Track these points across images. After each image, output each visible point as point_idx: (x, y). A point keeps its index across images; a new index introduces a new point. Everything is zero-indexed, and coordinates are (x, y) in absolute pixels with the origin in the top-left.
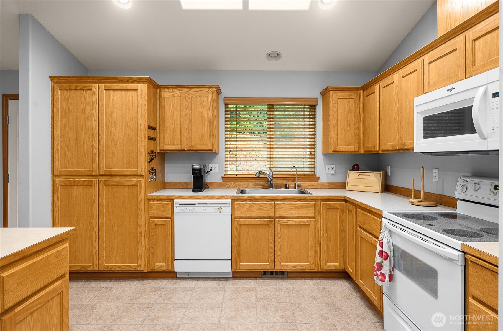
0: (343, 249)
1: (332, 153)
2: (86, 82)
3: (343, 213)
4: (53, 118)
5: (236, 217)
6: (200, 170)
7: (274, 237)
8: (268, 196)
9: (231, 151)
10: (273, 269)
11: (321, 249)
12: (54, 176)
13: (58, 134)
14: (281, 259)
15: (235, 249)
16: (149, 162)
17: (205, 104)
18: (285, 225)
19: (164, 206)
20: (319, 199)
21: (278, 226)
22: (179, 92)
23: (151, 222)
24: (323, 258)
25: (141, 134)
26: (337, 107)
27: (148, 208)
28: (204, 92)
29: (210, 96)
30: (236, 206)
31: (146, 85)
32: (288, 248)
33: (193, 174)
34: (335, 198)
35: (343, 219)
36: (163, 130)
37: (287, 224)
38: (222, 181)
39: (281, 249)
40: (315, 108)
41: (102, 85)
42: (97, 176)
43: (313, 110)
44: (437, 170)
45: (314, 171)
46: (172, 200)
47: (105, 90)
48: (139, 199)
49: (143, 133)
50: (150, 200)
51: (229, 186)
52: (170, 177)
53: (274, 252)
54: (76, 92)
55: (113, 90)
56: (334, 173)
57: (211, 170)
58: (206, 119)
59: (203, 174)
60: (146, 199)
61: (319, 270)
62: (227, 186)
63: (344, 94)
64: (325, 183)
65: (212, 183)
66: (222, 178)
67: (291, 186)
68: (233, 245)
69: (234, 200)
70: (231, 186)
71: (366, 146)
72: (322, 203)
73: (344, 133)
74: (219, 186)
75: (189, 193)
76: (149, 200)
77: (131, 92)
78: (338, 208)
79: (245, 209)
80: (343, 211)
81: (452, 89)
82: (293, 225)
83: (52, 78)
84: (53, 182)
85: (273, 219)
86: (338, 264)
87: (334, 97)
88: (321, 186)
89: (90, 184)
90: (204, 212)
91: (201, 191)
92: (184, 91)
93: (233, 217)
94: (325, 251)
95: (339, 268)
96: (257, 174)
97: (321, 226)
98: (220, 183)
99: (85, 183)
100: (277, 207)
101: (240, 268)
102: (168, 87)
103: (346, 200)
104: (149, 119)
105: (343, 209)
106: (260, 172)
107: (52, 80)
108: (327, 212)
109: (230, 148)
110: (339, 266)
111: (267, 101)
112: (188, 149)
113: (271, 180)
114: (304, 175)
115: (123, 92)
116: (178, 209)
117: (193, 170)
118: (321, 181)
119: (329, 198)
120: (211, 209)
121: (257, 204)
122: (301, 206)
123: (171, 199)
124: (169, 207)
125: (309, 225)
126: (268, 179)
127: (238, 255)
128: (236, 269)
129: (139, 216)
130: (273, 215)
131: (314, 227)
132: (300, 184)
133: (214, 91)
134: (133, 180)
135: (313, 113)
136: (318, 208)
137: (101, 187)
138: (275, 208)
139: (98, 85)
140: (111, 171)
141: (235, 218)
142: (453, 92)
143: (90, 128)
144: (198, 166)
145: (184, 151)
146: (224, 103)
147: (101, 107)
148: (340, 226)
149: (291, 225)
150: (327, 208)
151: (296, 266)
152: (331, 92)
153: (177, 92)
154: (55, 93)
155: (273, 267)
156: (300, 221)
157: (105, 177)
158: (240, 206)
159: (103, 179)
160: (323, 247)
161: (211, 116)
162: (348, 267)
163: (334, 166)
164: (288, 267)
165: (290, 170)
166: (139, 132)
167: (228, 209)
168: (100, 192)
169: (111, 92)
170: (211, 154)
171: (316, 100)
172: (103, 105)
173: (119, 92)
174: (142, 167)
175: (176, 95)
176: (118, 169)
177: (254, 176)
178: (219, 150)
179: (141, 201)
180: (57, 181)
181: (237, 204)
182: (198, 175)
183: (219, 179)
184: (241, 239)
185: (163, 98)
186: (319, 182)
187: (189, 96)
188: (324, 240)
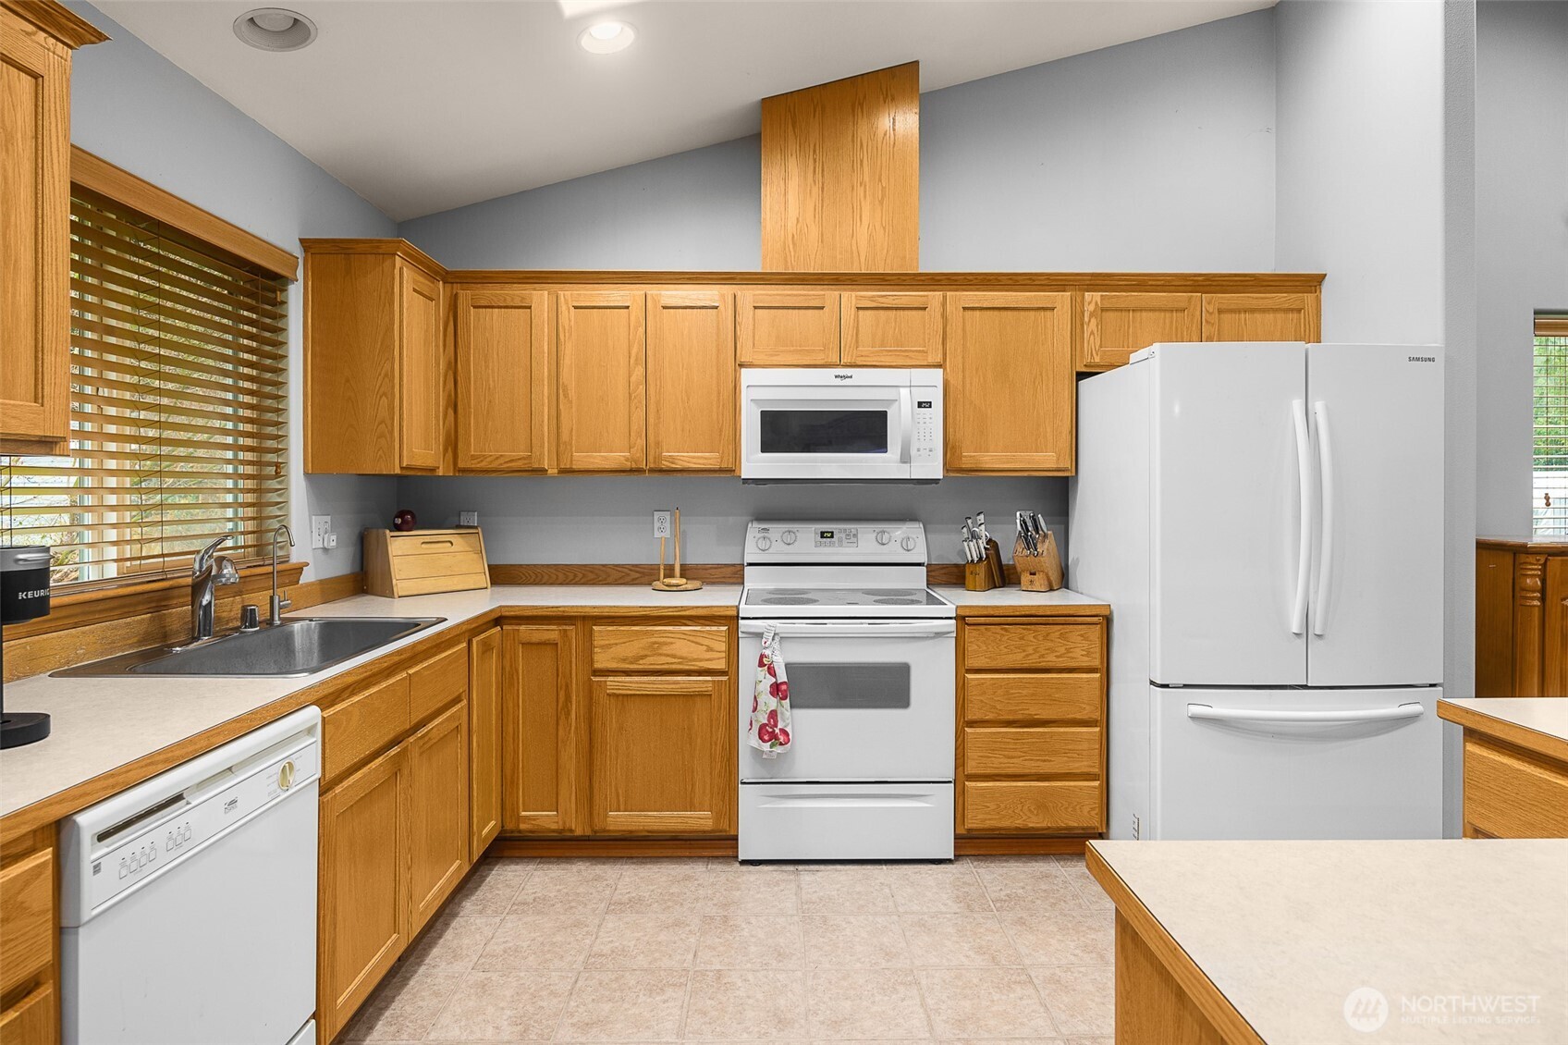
0: (499, 770)
3: (500, 657)
5: (327, 787)
26: (411, 315)
30: (328, 733)
37: (429, 744)
44: (667, 515)
56: (333, 544)
63: (421, 279)
64: (314, 585)
71: (473, 453)
73: (420, 408)
78: (494, 648)
80: (499, 654)
81: (845, 377)
86: (494, 822)
87: (407, 281)
101: (339, 1026)
105: (499, 645)
110: (495, 829)
118: (305, 578)
122: (450, 664)
125: (459, 725)
142: (847, 382)
150: (482, 654)
152: (399, 261)
163: (329, 520)
171: (294, 261)
181: (329, 721)
186: (300, 582)
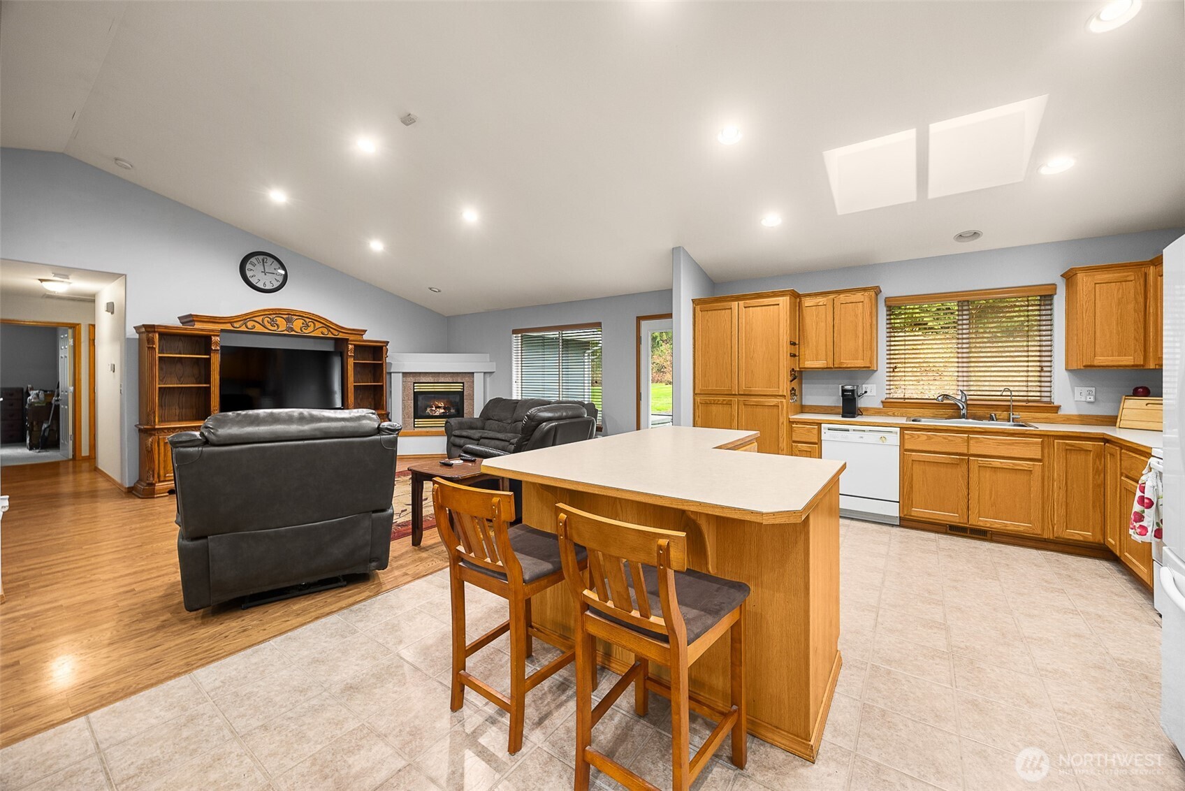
0: (1101, 512)
1: (1082, 368)
2: (726, 301)
3: (1101, 458)
4: (694, 338)
5: (906, 450)
6: (853, 391)
7: (966, 481)
8: (957, 427)
9: (896, 367)
10: (966, 524)
11: (1055, 507)
12: (695, 394)
13: (699, 354)
14: (979, 511)
15: (905, 490)
16: (791, 381)
17: (860, 311)
18: (986, 467)
19: (809, 431)
20: (1051, 435)
21: (974, 468)
22: (825, 299)
23: (794, 447)
24: (1057, 521)
25: (783, 352)
26: (1093, 297)
27: (791, 430)
28: (859, 296)
29: (867, 301)
30: (906, 437)
31: (788, 298)
32: (992, 499)
33: (843, 395)
34: (1082, 435)
35: (1100, 468)
36: (804, 344)
37: (991, 466)
38: (882, 407)
39: (979, 500)
40: (1052, 300)
41: (741, 303)
42: (735, 395)
43: (1049, 302)
45: (1050, 397)
46: (819, 424)
47: (745, 307)
48: (781, 421)
49: (785, 349)
50: (793, 422)
51: (894, 414)
52: (809, 400)
53: (966, 501)
54: (716, 312)
55: (752, 307)
56: (1092, 400)
57: (866, 392)
58: (860, 328)
59: (856, 396)
60: (788, 421)
61: (1051, 538)
62: (889, 413)
63: (1111, 275)
64: (1073, 415)
65: (867, 409)
66: (882, 402)
67: (1000, 417)
68: (902, 485)
69: (903, 429)
70: (896, 414)
72: (1056, 441)
73: (1110, 337)
74: (877, 412)
75: (839, 418)
76: (791, 422)
77: (772, 307)
78: (1090, 451)
79: (919, 441)
80: (1100, 455)
82: (1000, 468)
83: (694, 301)
84: (694, 400)
85: (964, 459)
86: (1090, 534)
87: (1086, 283)
88: (1064, 420)
89: (729, 404)
90: (861, 440)
91: (854, 417)
92: (831, 297)
93: (902, 450)
94: (1063, 512)
95: (1091, 539)
96: (940, 398)
97: (1055, 474)
98: (880, 409)
99: (725, 402)
100: (971, 442)
101: (913, 514)
102: (809, 295)
103: (1106, 440)
104: (791, 336)
105: (1101, 452)
106: (944, 395)
107: (693, 302)
108: (1066, 455)
109: (894, 363)
110: (1091, 537)
111: (957, 296)
112: (836, 366)
113: (963, 407)
114: (1028, 401)
115: (764, 307)
116: (826, 435)
117: (844, 391)
118: (1061, 412)
119: (1070, 434)
120: (871, 437)
121: (940, 436)
122: (1016, 443)
123: (817, 423)
124: (815, 432)
125: (1031, 471)
126: (959, 406)
127: (909, 498)
128: (906, 515)
129: (781, 440)
130: (966, 452)
131: (1040, 474)
132: (1017, 415)
133: (873, 294)
134: (774, 401)
135: (1049, 307)
136: (1049, 448)
137: (740, 406)
138: (968, 443)
139: (737, 303)
140: (751, 391)
141: (904, 450)
143: (729, 346)
144: (850, 387)
145: (831, 368)
146: (886, 305)
147: (740, 324)
148: (1093, 478)
149: (998, 468)
150: (1067, 450)
151: (1006, 525)
152: (1080, 276)
153: (821, 300)
154: (697, 315)
155: (966, 521)
156: (1013, 464)
157: (743, 397)
158: (913, 437)
159: (742, 399)
160: (1057, 505)
161: (868, 324)
162: (1110, 539)
163: (1093, 389)
164: (991, 525)
165: (999, 393)
166: (781, 349)
167: (894, 439)
168: (740, 411)
169: (751, 308)
170: (868, 372)
171: (1054, 287)
172: (742, 323)
173: (759, 308)
174: (784, 386)
175: (821, 304)
176: (756, 389)
177: (935, 401)
178: (877, 366)
179: (783, 423)
180: (698, 399)
181: (907, 434)
182: (850, 397)
183: (877, 404)
184: (914, 478)
185: (804, 309)
186: (1059, 413)
187: (837, 303)
188: (1061, 495)
